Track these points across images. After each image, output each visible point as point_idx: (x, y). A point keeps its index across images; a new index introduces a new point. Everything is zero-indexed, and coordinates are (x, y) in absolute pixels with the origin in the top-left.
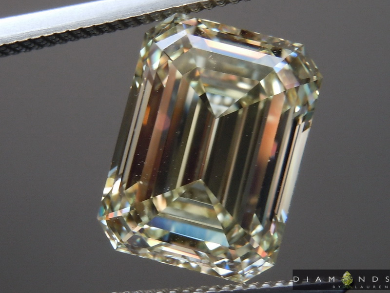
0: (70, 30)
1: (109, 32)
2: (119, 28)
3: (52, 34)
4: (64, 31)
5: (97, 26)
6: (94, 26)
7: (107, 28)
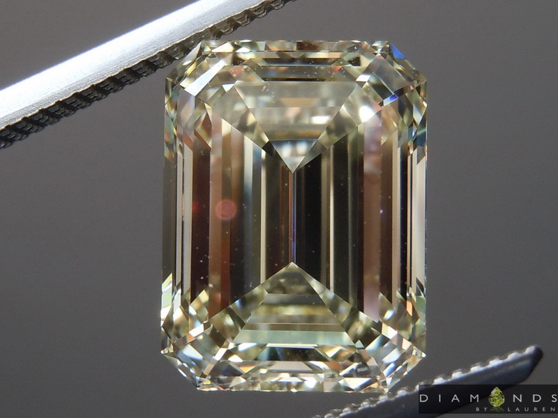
0: (61, 100)
1: (115, 91)
2: (128, 81)
3: (37, 111)
4: (53, 104)
5: (97, 85)
6: (93, 85)
7: (112, 85)
